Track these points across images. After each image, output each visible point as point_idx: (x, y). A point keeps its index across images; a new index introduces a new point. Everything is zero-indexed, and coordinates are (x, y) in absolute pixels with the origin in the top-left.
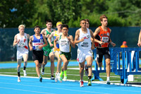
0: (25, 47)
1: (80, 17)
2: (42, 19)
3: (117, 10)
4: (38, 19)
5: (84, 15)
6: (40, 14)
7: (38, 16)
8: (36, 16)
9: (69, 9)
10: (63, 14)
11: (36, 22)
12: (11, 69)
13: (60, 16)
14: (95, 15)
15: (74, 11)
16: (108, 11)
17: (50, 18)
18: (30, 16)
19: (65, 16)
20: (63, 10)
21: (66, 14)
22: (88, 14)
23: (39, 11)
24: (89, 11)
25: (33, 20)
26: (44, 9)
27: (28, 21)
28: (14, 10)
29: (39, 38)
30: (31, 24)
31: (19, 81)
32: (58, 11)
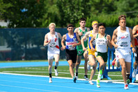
0: (57, 47)
1: (89, 17)
2: (51, 19)
3: (124, 10)
4: (47, 18)
5: (93, 15)
6: (50, 14)
7: (48, 17)
8: (46, 16)
9: (78, 9)
10: (72, 14)
11: (46, 22)
12: (21, 68)
13: (69, 17)
14: (103, 16)
15: (83, 11)
16: (117, 11)
17: (60, 18)
18: (40, 16)
19: (75, 16)
20: (72, 10)
21: (75, 14)
22: (97, 15)
23: (48, 11)
24: (97, 11)
25: (43, 20)
26: (53, 9)
27: (39, 21)
28: (24, 10)
29: (72, 37)
30: (41, 24)
31: (50, 82)
32: (68, 11)
